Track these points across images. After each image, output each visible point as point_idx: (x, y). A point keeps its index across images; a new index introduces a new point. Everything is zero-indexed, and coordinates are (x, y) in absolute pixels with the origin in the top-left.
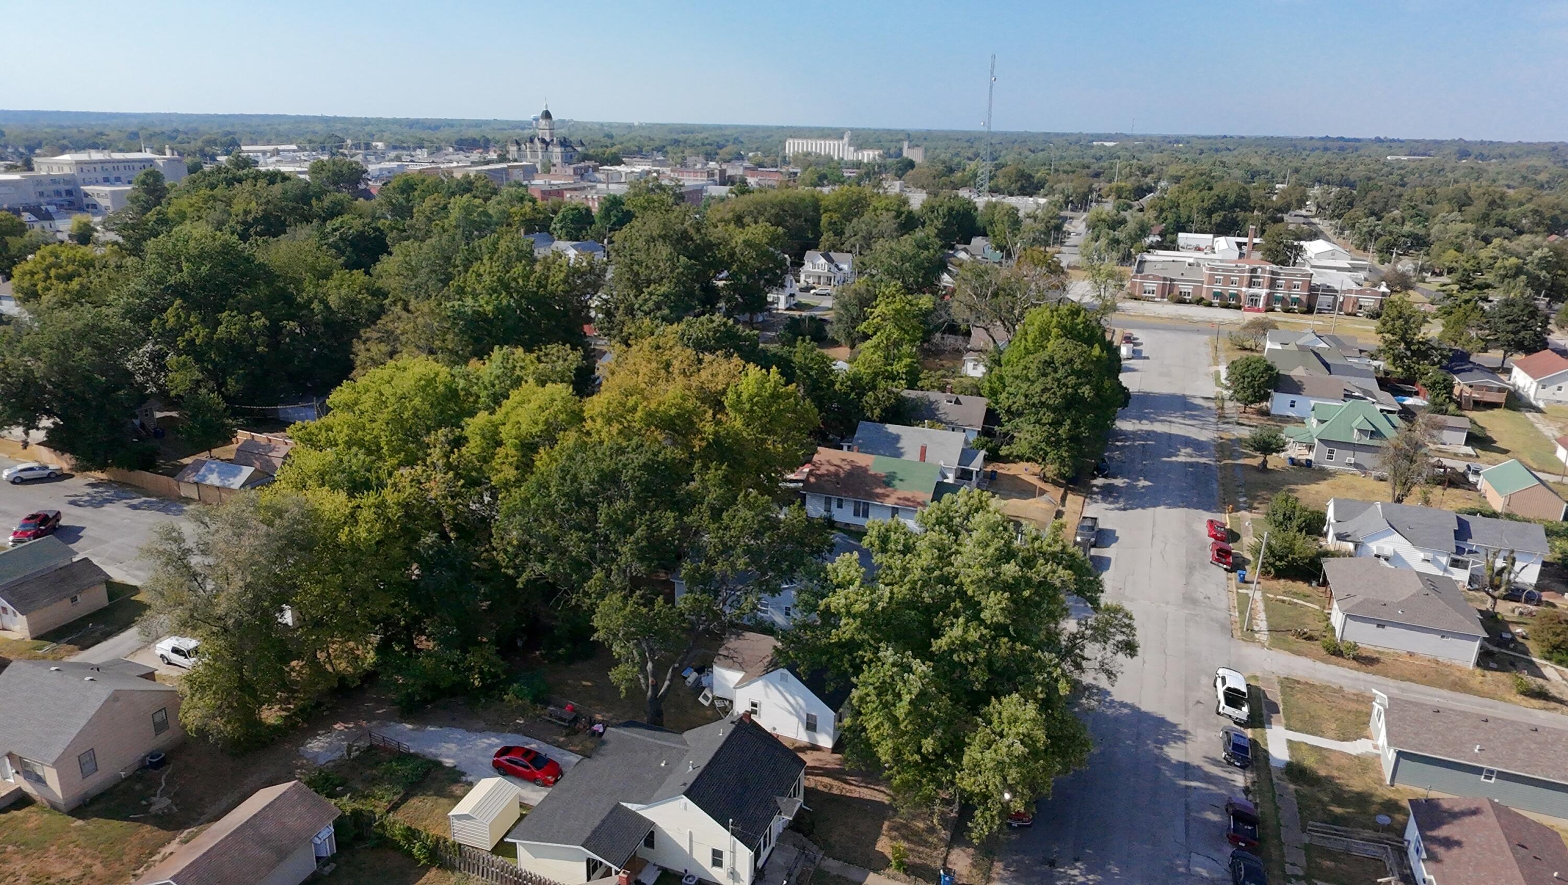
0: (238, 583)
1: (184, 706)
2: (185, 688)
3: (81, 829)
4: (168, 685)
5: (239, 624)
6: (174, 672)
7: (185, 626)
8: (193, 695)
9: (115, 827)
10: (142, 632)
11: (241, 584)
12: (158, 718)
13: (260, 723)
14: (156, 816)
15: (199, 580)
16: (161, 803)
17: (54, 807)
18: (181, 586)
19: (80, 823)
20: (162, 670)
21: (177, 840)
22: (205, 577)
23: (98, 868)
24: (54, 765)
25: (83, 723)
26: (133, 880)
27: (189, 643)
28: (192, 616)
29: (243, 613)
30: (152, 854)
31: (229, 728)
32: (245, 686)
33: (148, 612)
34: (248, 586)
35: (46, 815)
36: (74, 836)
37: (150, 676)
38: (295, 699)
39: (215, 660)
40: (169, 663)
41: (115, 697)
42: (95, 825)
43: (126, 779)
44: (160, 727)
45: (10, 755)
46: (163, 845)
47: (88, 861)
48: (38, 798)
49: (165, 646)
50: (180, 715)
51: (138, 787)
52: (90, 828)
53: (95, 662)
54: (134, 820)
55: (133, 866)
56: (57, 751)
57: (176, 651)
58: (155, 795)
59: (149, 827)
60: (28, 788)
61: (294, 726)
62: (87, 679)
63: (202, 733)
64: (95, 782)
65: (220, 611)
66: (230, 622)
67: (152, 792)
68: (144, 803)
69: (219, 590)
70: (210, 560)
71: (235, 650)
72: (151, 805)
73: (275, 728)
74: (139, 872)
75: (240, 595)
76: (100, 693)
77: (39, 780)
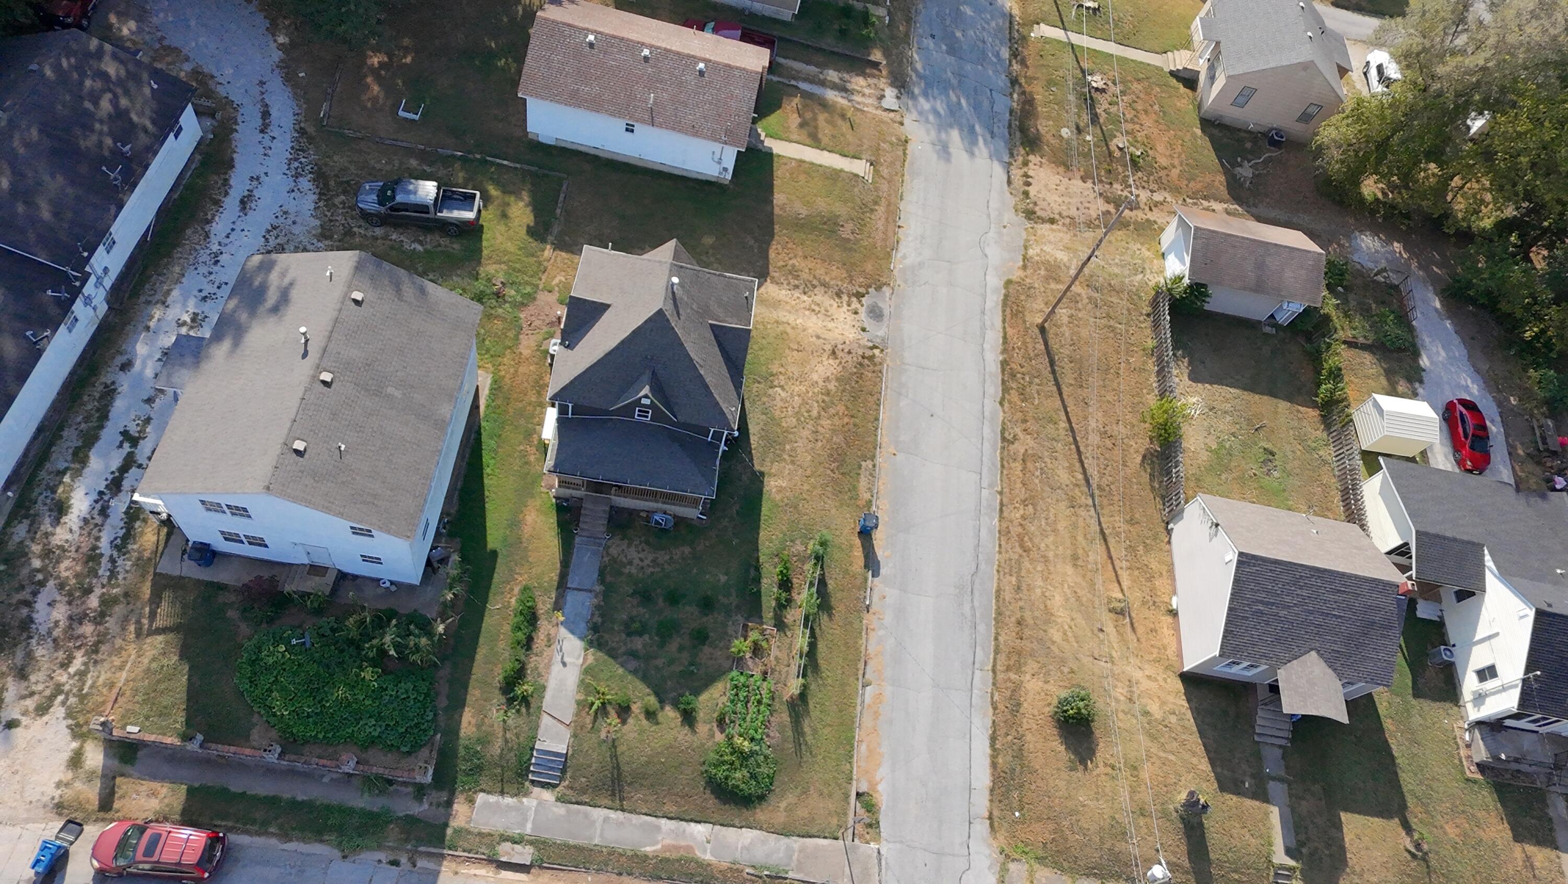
0: (1479, 60)
1: (1334, 119)
2: (1349, 105)
3: (1194, 136)
4: (1344, 91)
5: (1440, 94)
6: (1360, 84)
7: (1406, 58)
8: (1348, 117)
9: (1209, 156)
10: (1382, 29)
11: (1481, 63)
12: (1313, 110)
13: (1357, 184)
14: (1234, 176)
15: (1460, 27)
16: (1245, 171)
17: (1199, 107)
18: (1443, 20)
19: (1198, 132)
20: (1356, 75)
21: (1226, 206)
22: (1466, 30)
23: (1175, 172)
24: (1229, 78)
25: (1272, 65)
26: (1180, 202)
27: (1393, 71)
28: (1418, 54)
29: (1451, 90)
30: (1205, 198)
31: (1337, 167)
32: (1383, 146)
33: (1399, 19)
34: (1484, 69)
35: (1191, 107)
36: (1188, 137)
37: (1343, 71)
38: (1400, 193)
39: (1391, 106)
40: (1365, 74)
41: (1307, 66)
42: (1204, 143)
43: (1250, 132)
44: (1306, 117)
45: (1218, 43)
46: (1216, 200)
47: (1176, 162)
48: (1199, 90)
49: (1379, 57)
50: (1323, 123)
51: (1248, 145)
52: (1199, 142)
53: (1329, 24)
54: (1222, 165)
55: (1190, 193)
56: (1239, 70)
57: (1380, 68)
58: (1249, 161)
59: (1223, 178)
60: (1202, 78)
61: (1373, 212)
62: (1309, 34)
63: (1320, 151)
64: (1233, 114)
65: (1440, 70)
66: (1436, 86)
67: (1250, 157)
68: (1239, 159)
69: (1463, 52)
70: (1487, 17)
71: (1412, 113)
72: (1241, 166)
73: (1361, 200)
74: (1188, 200)
75: (1471, 73)
76: (1303, 53)
77: (1212, 78)
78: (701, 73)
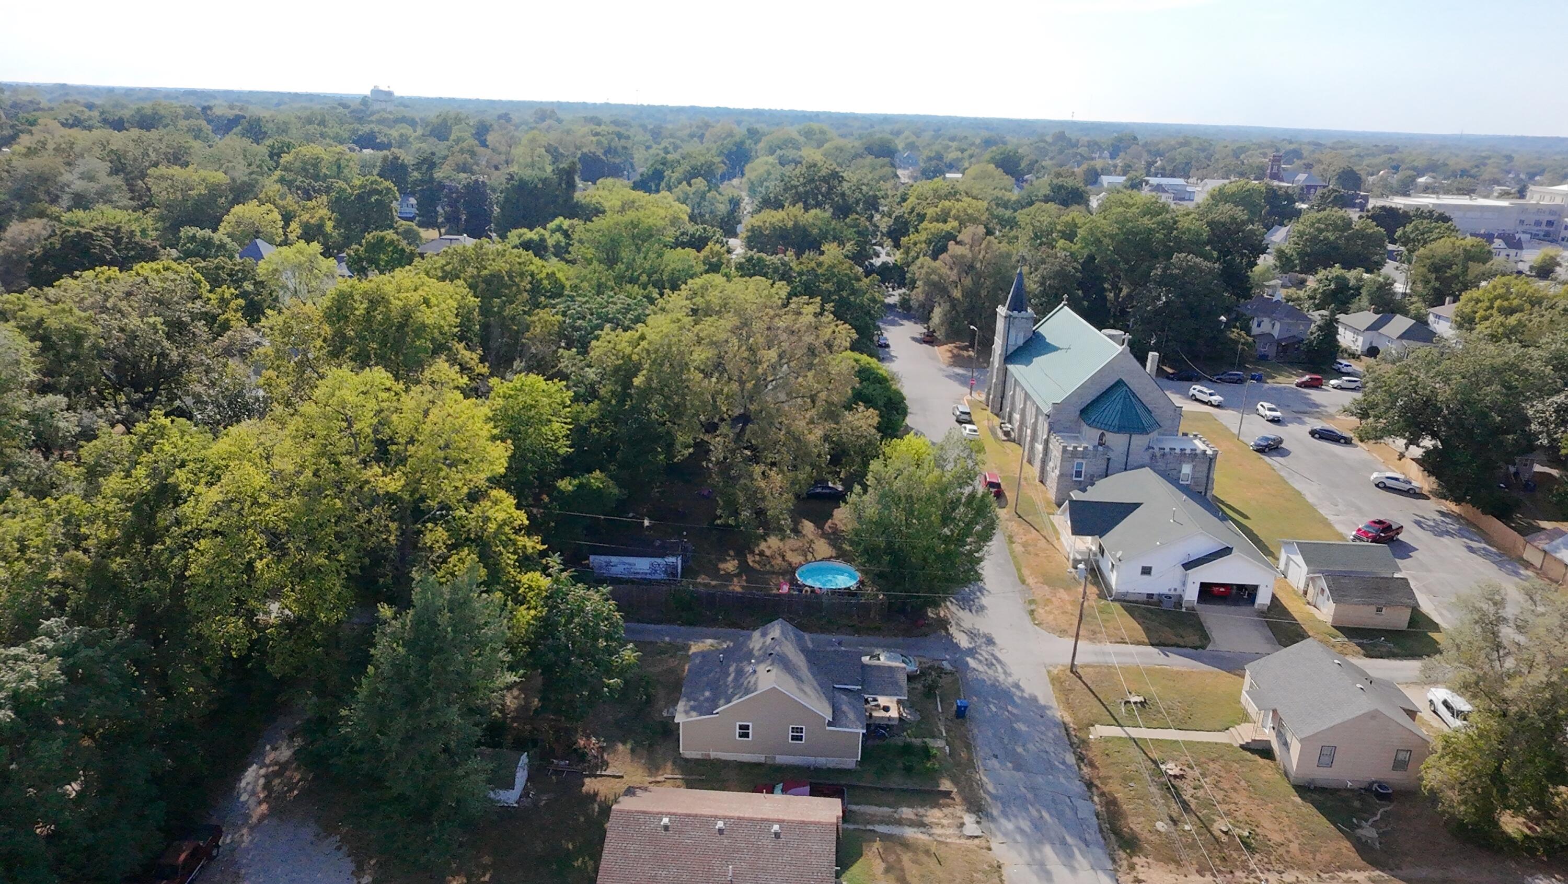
0: (1539, 676)
1: (1431, 760)
2: (1438, 745)
3: (1298, 806)
4: (1424, 732)
5: (1522, 717)
6: (1435, 722)
7: (1465, 688)
8: (1443, 756)
9: (1321, 823)
10: (1424, 670)
11: (1545, 679)
12: (1401, 756)
13: (1496, 824)
14: (1359, 839)
15: (1501, 653)
16: (1368, 832)
17: (1286, 774)
18: (1481, 649)
19: (1298, 800)
20: (1425, 714)
21: (1367, 874)
22: (1509, 653)
23: (1294, 847)
24: (1301, 741)
25: (1339, 721)
26: (1315, 879)
27: (1461, 704)
28: (1477, 684)
29: (1531, 710)
30: (1340, 869)
31: (1462, 808)
32: (1497, 777)
33: (1438, 656)
34: (1550, 684)
35: (1278, 776)
36: (1290, 808)
37: (1412, 714)
38: (1546, 824)
39: (1480, 736)
40: (1434, 712)
41: (1373, 715)
42: (1308, 809)
43: (1351, 790)
44: (1399, 765)
45: (1275, 711)
46: (1353, 869)
47: (1290, 836)
48: (1278, 759)
49: (1439, 694)
50: (1422, 767)
51: (1357, 804)
52: (1304, 809)
53: (1372, 673)
54: (1339, 828)
55: (1321, 867)
56: (1308, 732)
57: (1445, 703)
58: (1367, 821)
59: (1349, 844)
60: (1275, 746)
61: (1532, 851)
62: (1359, 686)
63: (1434, 797)
64: (1324, 775)
65: (1507, 693)
66: (1513, 709)
67: (1366, 815)
68: (1355, 820)
69: (1518, 673)
70: (1521, 639)
71: (1504, 738)
72: (1359, 827)
73: (1510, 840)
74: (1324, 876)
75: (1536, 690)
76: (1364, 704)
77: (1286, 744)
78: (777, 835)
